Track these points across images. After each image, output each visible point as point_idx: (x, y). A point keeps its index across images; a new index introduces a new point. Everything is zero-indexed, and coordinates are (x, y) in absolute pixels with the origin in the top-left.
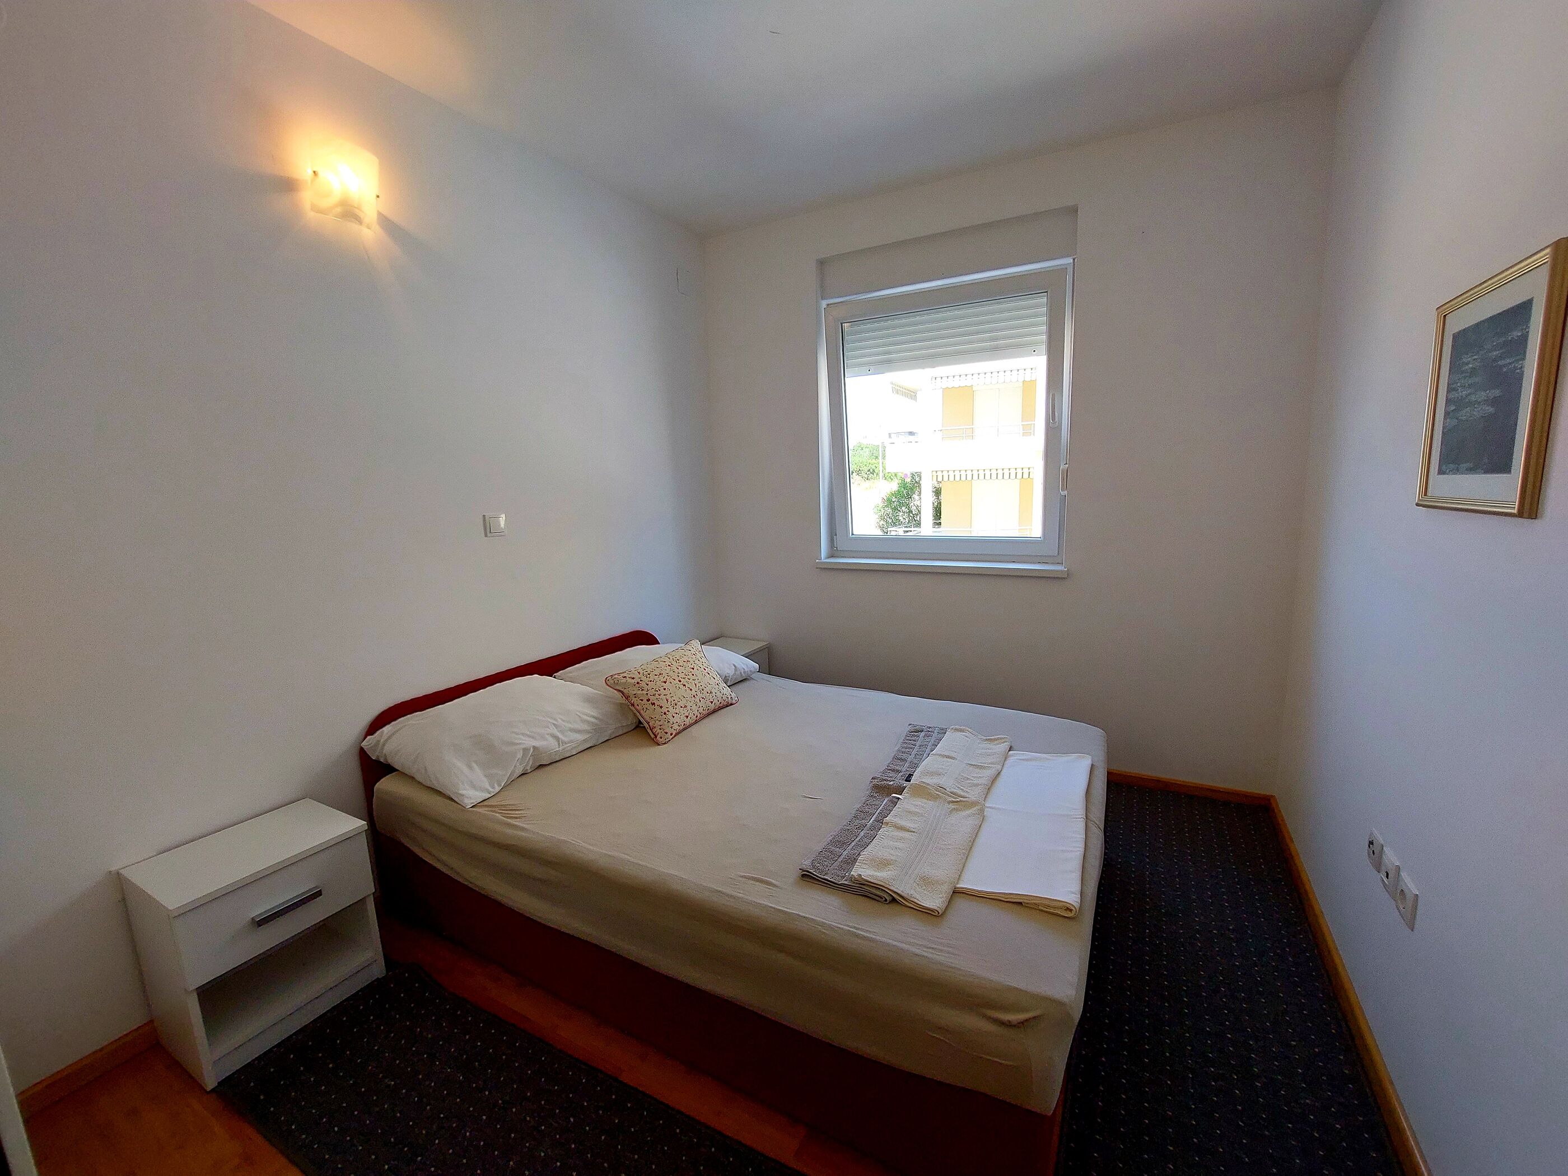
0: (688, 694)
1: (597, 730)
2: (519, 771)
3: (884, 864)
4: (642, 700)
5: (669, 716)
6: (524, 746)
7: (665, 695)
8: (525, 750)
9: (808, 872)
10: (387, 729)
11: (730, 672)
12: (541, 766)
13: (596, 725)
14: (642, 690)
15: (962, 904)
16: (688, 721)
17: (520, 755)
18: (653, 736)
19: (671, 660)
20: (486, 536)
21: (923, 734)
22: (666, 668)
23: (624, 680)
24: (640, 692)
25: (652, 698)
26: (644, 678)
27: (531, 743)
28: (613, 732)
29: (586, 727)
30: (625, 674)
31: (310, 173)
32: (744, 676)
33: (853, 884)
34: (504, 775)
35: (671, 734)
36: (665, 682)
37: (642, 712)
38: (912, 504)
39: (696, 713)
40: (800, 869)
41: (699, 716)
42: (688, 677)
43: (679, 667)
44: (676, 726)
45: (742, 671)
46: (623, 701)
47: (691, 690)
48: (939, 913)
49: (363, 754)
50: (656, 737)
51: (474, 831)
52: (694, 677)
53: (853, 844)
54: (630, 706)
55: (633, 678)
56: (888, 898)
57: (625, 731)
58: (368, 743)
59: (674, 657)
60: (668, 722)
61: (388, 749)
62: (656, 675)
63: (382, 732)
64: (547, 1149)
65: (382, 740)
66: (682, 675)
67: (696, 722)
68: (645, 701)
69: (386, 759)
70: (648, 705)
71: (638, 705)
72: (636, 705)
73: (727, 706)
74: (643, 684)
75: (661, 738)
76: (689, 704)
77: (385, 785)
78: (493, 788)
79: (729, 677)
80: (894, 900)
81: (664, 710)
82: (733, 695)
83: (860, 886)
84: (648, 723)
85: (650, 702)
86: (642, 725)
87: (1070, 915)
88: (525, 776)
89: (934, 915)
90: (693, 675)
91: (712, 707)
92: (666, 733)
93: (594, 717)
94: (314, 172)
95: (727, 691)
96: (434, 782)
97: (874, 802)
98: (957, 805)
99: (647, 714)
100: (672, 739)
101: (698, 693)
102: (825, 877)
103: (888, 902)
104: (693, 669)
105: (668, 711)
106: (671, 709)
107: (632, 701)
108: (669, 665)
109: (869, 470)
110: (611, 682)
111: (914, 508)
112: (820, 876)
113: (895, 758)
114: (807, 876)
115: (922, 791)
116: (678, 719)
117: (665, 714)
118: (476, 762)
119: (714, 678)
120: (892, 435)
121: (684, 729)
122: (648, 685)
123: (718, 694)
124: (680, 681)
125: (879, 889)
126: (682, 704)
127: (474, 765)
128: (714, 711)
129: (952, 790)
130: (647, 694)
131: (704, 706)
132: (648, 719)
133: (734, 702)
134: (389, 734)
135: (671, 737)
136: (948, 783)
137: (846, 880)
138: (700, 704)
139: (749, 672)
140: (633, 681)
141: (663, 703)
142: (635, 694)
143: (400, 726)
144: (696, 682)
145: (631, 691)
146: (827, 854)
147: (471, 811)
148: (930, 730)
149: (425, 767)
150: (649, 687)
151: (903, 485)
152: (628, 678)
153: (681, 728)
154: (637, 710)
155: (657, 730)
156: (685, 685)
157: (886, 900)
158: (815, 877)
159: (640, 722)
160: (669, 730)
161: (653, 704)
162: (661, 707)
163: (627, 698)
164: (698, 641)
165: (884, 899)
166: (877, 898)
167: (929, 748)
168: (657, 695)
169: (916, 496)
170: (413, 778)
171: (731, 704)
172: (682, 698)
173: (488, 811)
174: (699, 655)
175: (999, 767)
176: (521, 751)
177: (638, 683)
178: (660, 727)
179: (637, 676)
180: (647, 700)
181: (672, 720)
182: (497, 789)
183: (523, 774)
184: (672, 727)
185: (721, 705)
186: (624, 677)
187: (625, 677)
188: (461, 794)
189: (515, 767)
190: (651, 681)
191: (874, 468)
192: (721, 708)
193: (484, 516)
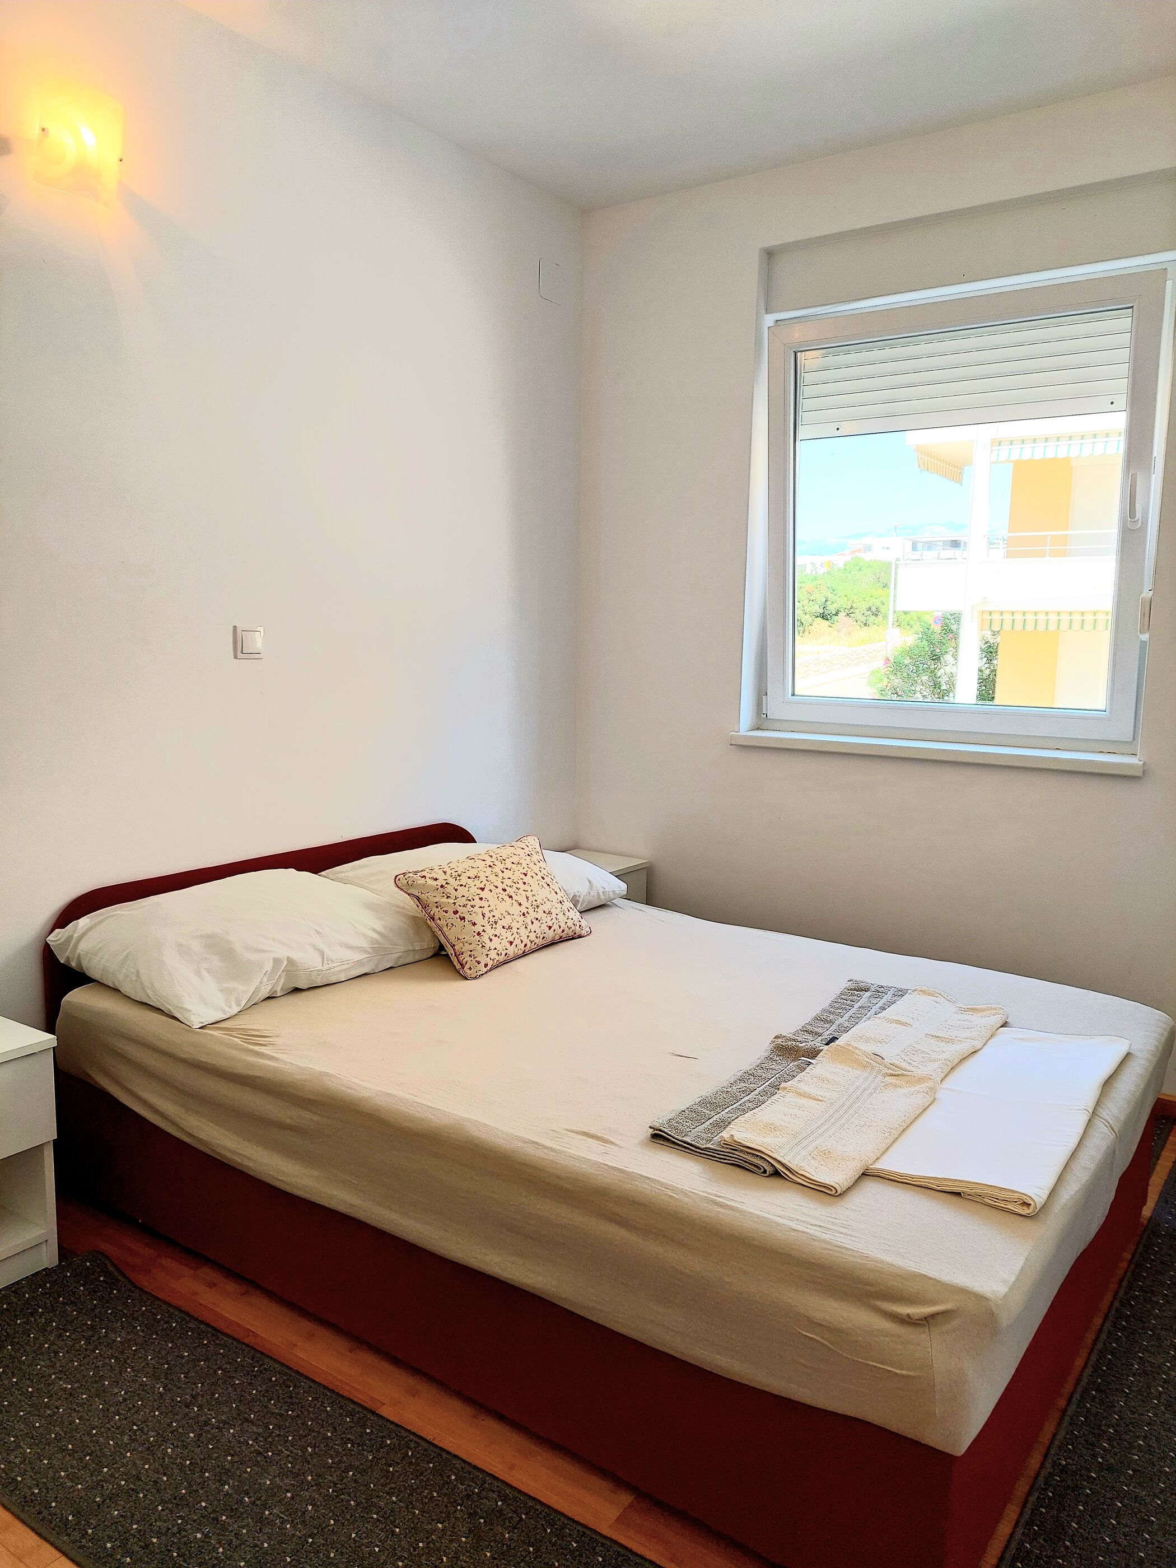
0: (516, 910)
1: (377, 950)
2: (265, 992)
3: (772, 1128)
4: (446, 912)
5: (485, 938)
6: (276, 955)
7: (481, 907)
8: (277, 961)
9: (660, 1130)
10: (84, 922)
11: (581, 889)
12: (297, 990)
13: (377, 941)
14: (448, 897)
15: (872, 1189)
16: (512, 951)
17: (269, 967)
18: (458, 967)
19: (494, 859)
20: (236, 657)
21: (868, 994)
22: (485, 870)
23: (423, 881)
24: (444, 900)
25: (461, 909)
26: (451, 881)
27: (283, 953)
28: (400, 957)
29: (365, 945)
30: (424, 874)
31: (37, 131)
32: (603, 899)
33: (722, 1149)
34: (246, 991)
35: (486, 965)
36: (483, 889)
37: (445, 929)
38: (942, 671)
39: (526, 941)
40: (650, 1127)
41: (528, 946)
42: (517, 886)
43: (505, 870)
44: (493, 954)
45: (601, 890)
46: (419, 913)
47: (520, 904)
48: (837, 1192)
49: (48, 954)
50: (463, 968)
51: (204, 1058)
52: (526, 887)
53: (731, 1108)
54: (428, 921)
55: (436, 879)
56: (769, 1169)
57: (417, 958)
58: (57, 937)
59: (498, 856)
60: (483, 946)
61: (83, 947)
62: (469, 878)
63: (77, 925)
64: (275, 1477)
65: (75, 935)
66: (508, 882)
67: (524, 955)
68: (451, 913)
69: (79, 964)
70: (455, 919)
71: (440, 919)
72: (436, 918)
73: (573, 939)
74: (449, 889)
75: (470, 969)
76: (515, 925)
77: (77, 998)
78: (230, 1007)
79: (579, 896)
80: (776, 1174)
81: (478, 928)
82: (583, 923)
83: (731, 1151)
84: (453, 946)
85: (458, 916)
86: (443, 953)
87: (1025, 1211)
88: (272, 1001)
89: (830, 1194)
90: (524, 883)
91: (550, 935)
92: (479, 963)
93: (377, 932)
94: (43, 130)
95: (575, 915)
96: (150, 993)
97: (773, 1066)
98: (897, 1080)
99: (454, 933)
100: (486, 973)
101: (531, 910)
102: (683, 1138)
103: (768, 1174)
104: (526, 875)
105: (484, 931)
106: (488, 928)
107: (432, 913)
108: (490, 866)
109: (869, 609)
110: (403, 883)
111: (944, 680)
112: (677, 1137)
113: (817, 1018)
114: (659, 1137)
115: (848, 1056)
116: (499, 946)
117: (479, 934)
118: (208, 971)
119: (556, 893)
120: (920, 546)
121: (505, 963)
122: (456, 890)
123: (561, 916)
124: (504, 890)
125: (757, 1156)
126: (505, 922)
127: (204, 973)
128: (553, 944)
129: (894, 1061)
130: (455, 903)
131: (540, 930)
132: (453, 940)
133: (584, 933)
134: (84, 929)
135: (485, 970)
136: (891, 1054)
137: (713, 1144)
138: (533, 928)
139: (611, 894)
140: (435, 883)
141: (478, 919)
142: (436, 903)
143: (100, 918)
144: (529, 894)
145: (431, 898)
146: (693, 1114)
147: (197, 1033)
148: (880, 990)
149: (138, 971)
150: (459, 894)
151: (926, 635)
152: (427, 879)
153: (502, 958)
154: (438, 926)
155: (466, 958)
156: (511, 897)
157: (765, 1172)
158: (670, 1138)
159: (442, 947)
160: (483, 960)
161: (463, 919)
162: (474, 924)
163: (425, 907)
164: (536, 838)
165: (762, 1170)
166: (752, 1167)
167: (873, 1011)
168: (469, 906)
169: (948, 658)
170: (117, 990)
171: (580, 937)
172: (505, 914)
173: (224, 1034)
174: (535, 857)
175: (978, 1044)
176: (271, 962)
177: (442, 886)
178: (470, 953)
179: (441, 877)
180: (454, 912)
181: (488, 944)
182: (236, 1009)
183: (269, 998)
184: (487, 955)
185: (564, 935)
186: (422, 877)
187: (424, 876)
188: (185, 1009)
189: (261, 982)
190: (461, 885)
191: (878, 603)
192: (562, 940)
193: (235, 627)
